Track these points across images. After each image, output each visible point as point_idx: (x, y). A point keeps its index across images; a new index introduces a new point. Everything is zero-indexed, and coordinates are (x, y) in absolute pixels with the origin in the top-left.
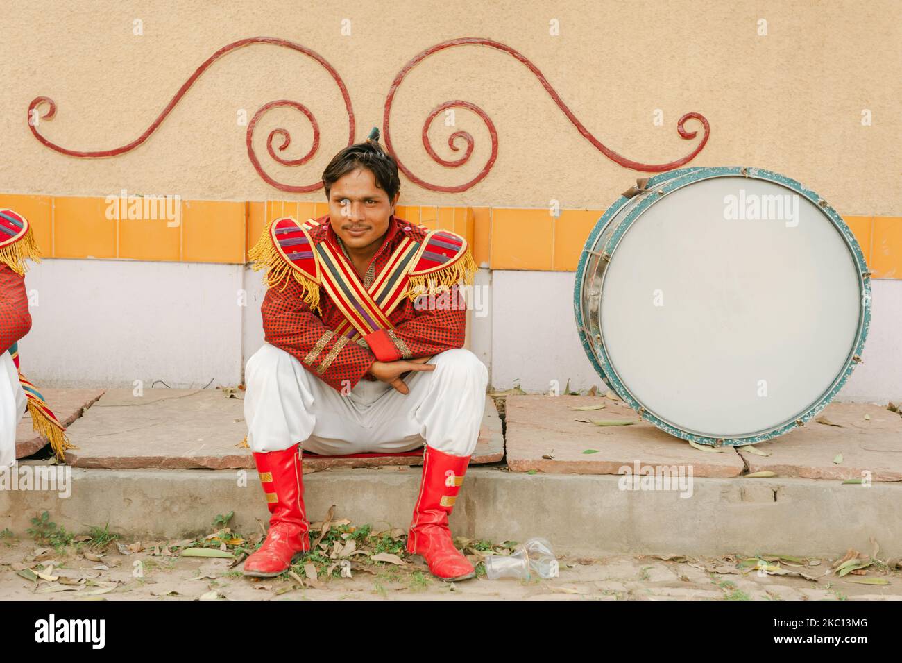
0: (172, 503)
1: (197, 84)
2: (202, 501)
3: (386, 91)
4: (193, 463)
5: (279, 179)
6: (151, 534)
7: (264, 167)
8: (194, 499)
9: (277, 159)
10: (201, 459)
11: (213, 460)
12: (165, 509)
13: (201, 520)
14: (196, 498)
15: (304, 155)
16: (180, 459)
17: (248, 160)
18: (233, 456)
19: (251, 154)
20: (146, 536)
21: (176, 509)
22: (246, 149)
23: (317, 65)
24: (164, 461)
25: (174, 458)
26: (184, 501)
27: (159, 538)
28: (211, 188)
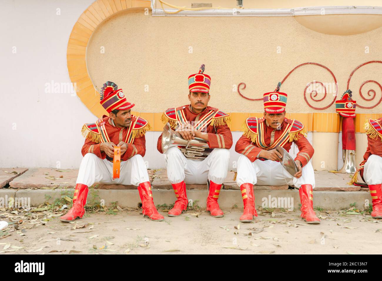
0: (337, 200)
1: (288, 77)
2: (346, 200)
3: (348, 78)
4: (340, 189)
5: (313, 106)
6: (332, 209)
7: (309, 102)
8: (343, 199)
9: (313, 100)
10: (342, 188)
11: (346, 188)
12: (335, 202)
13: (346, 205)
14: (344, 199)
15: (321, 98)
16: (336, 188)
17: (304, 100)
18: (351, 187)
19: (305, 98)
20: (330, 209)
21: (338, 202)
22: (303, 97)
23: (326, 70)
24: (331, 189)
25: (334, 188)
26: (341, 199)
27: (334, 210)
28: (292, 109)
